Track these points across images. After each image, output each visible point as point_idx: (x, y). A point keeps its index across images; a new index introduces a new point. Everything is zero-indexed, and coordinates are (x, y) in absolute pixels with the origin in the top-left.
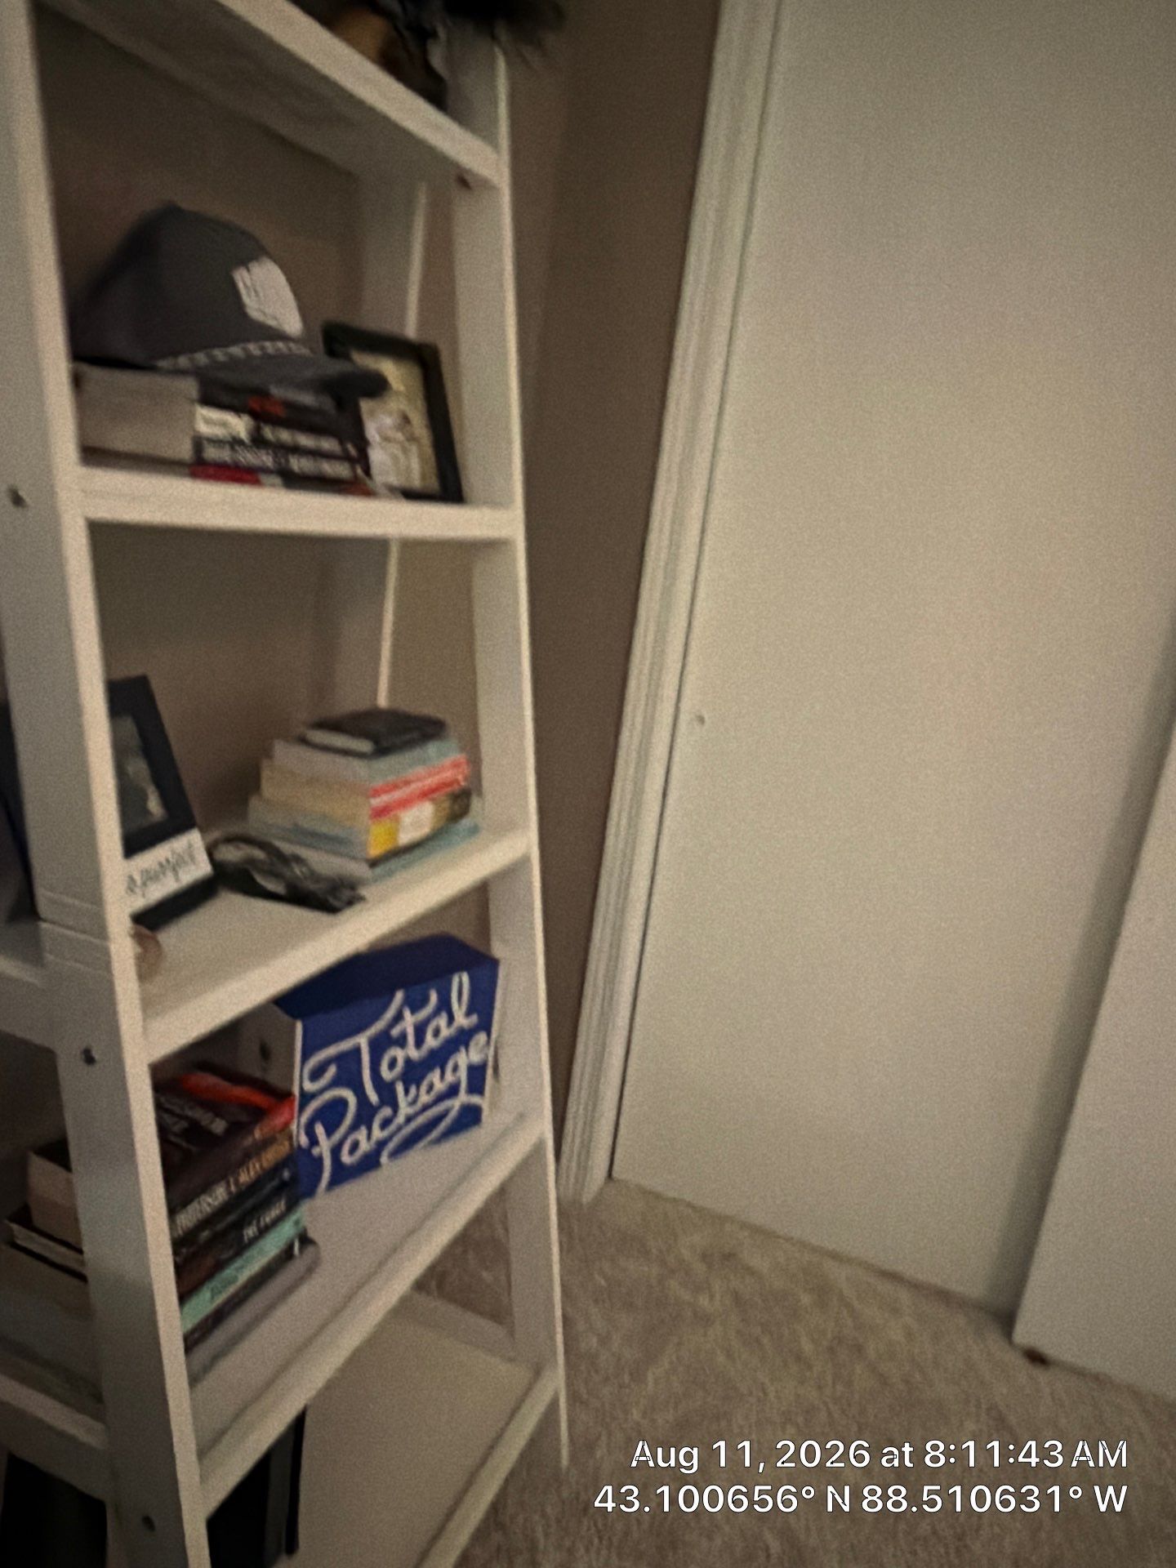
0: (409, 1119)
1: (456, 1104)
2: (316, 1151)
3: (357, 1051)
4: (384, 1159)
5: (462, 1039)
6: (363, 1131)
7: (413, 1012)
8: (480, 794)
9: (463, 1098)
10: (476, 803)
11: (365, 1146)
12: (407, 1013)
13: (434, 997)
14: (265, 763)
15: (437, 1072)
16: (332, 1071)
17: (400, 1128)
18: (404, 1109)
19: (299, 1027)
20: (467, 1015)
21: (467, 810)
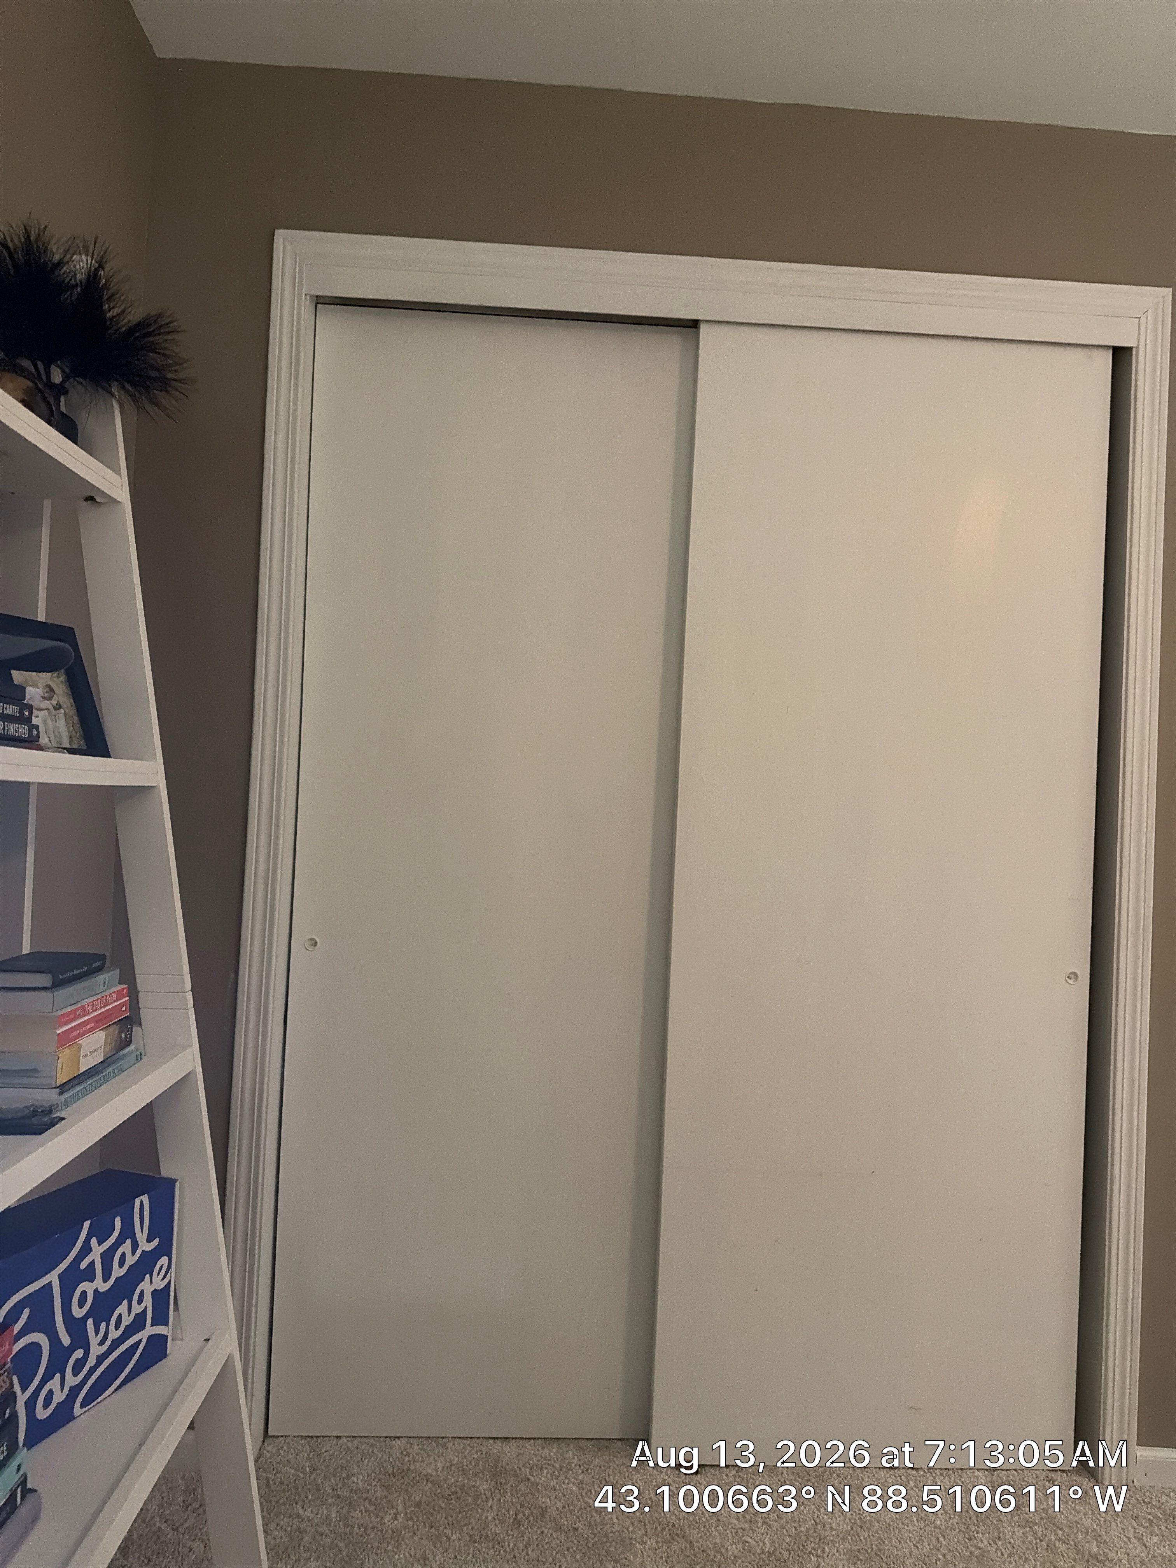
0: (101, 1359)
1: (142, 1336)
3: (49, 1287)
4: (77, 1411)
5: (146, 1265)
6: (58, 1376)
7: (100, 1244)
8: (140, 1024)
9: (150, 1330)
10: (136, 1030)
11: (59, 1397)
12: (93, 1241)
13: (118, 1221)
15: (125, 1302)
16: (26, 1313)
17: (92, 1370)
18: (96, 1351)
20: (149, 1240)
21: (131, 1038)
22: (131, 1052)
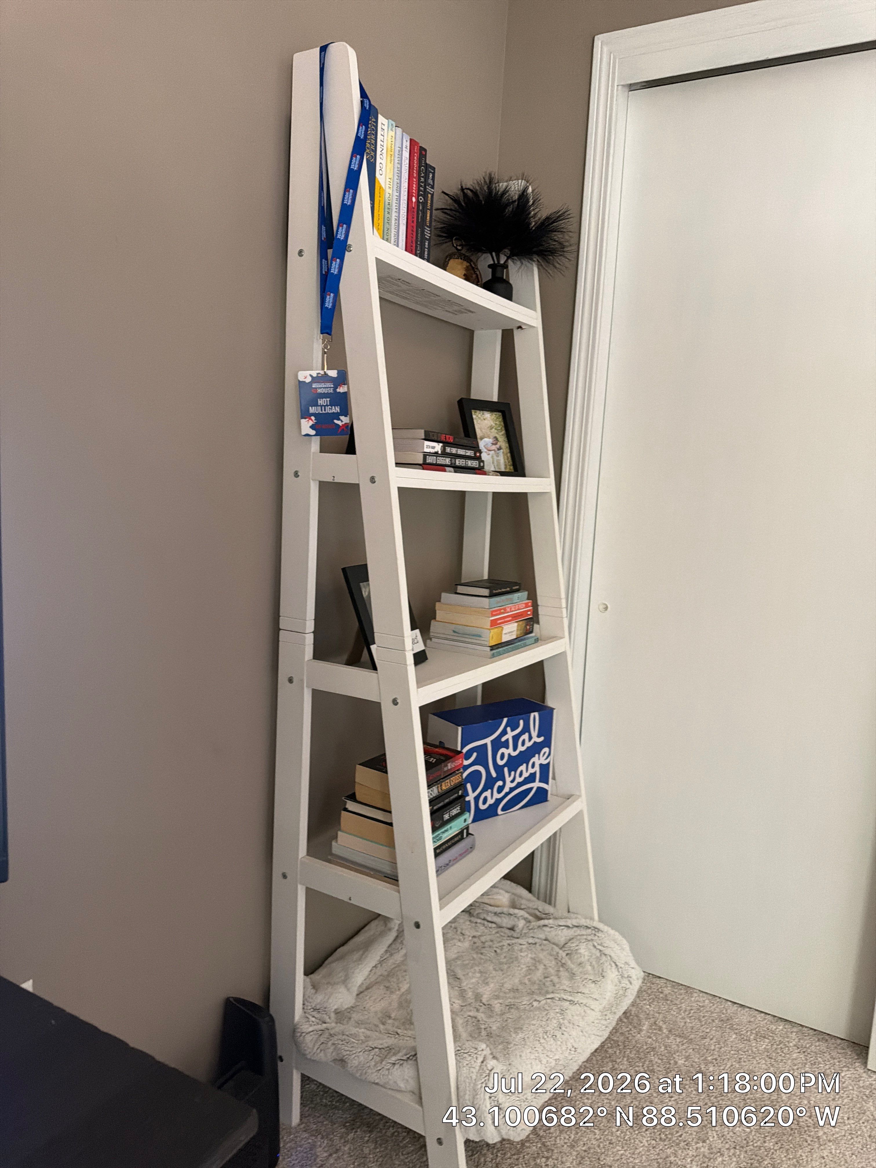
0: (512, 790)
1: (534, 786)
2: (467, 799)
3: (486, 745)
4: (499, 812)
5: (536, 749)
6: (489, 791)
7: (512, 730)
8: (538, 623)
9: (538, 784)
10: (536, 626)
11: (490, 801)
12: (509, 729)
13: (521, 722)
14: (437, 604)
15: (525, 765)
16: (475, 754)
17: (507, 794)
18: (509, 785)
19: (460, 729)
20: (539, 736)
21: (533, 629)
22: (532, 637)
